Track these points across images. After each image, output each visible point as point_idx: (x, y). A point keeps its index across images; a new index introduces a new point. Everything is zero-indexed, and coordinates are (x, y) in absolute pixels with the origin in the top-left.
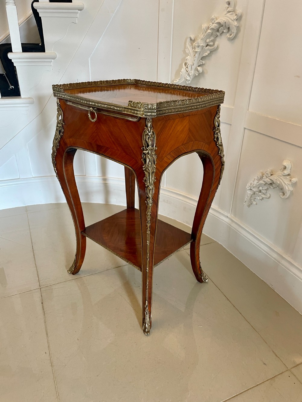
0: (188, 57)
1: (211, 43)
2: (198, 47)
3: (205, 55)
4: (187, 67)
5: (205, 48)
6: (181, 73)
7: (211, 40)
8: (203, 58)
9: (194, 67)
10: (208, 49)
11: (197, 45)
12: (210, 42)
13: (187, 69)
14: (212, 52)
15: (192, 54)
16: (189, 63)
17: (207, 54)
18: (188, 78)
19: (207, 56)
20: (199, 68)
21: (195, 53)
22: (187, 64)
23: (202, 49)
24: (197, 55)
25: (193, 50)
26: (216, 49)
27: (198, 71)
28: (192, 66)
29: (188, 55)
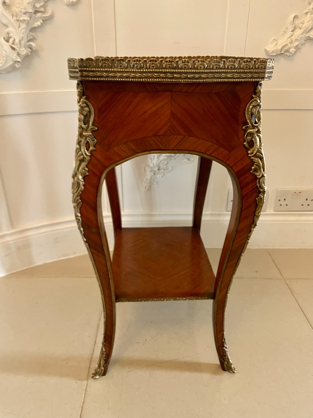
0: (10, 29)
1: (42, 9)
2: (25, 13)
3: (37, 26)
4: (13, 44)
5: (34, 15)
6: (4, 52)
7: (41, 4)
8: (33, 29)
9: (23, 43)
10: (41, 18)
11: (23, 11)
12: (41, 7)
13: (13, 46)
14: (45, 21)
15: (16, 24)
16: (15, 37)
17: (39, 23)
18: (19, 60)
19: (39, 27)
20: (32, 44)
21: (18, 23)
22: (11, 40)
23: (31, 17)
24: (23, 26)
25: (15, 18)
26: (51, 17)
27: (30, 47)
28: (20, 41)
29: (6, 26)
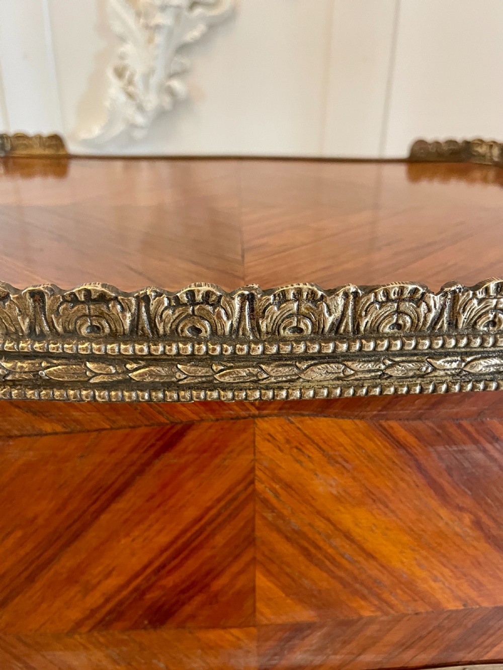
0: (128, 48)
2: (163, 9)
3: (191, 40)
4: (130, 85)
5: (188, 12)
8: (183, 49)
9: (154, 81)
10: (202, 19)
13: (130, 89)
14: (214, 27)
15: (141, 36)
16: (137, 66)
17: (196, 34)
18: (140, 120)
19: (197, 43)
20: (176, 84)
21: (148, 32)
22: (127, 74)
23: (178, 17)
24: (159, 39)
25: (142, 21)
26: (230, 18)
27: (171, 92)
28: (147, 77)
29: (122, 39)
